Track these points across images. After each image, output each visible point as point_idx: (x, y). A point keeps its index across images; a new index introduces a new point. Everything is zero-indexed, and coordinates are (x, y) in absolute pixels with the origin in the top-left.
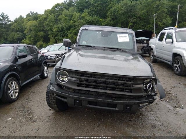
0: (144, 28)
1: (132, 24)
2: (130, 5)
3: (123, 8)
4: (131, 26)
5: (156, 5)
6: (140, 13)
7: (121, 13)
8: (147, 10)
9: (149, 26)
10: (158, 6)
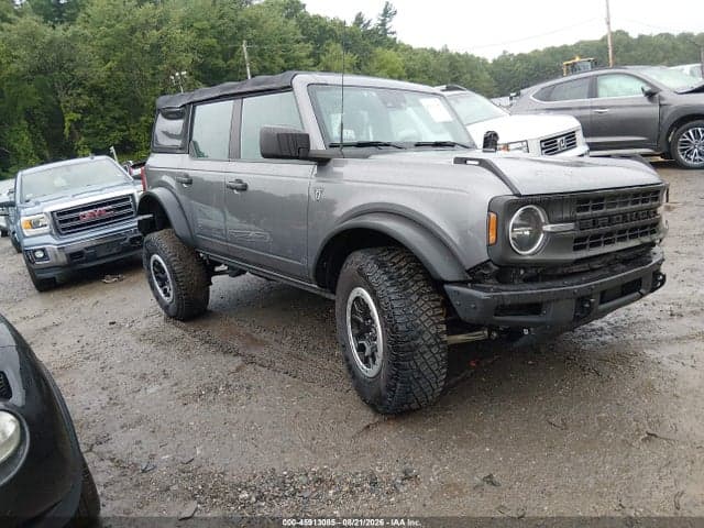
0: (124, 127)
1: (79, 116)
2: (51, 42)
3: (22, 52)
4: (75, 123)
5: (151, 45)
6: (100, 72)
7: (13, 71)
8: (121, 61)
9: (146, 121)
10: (156, 47)
